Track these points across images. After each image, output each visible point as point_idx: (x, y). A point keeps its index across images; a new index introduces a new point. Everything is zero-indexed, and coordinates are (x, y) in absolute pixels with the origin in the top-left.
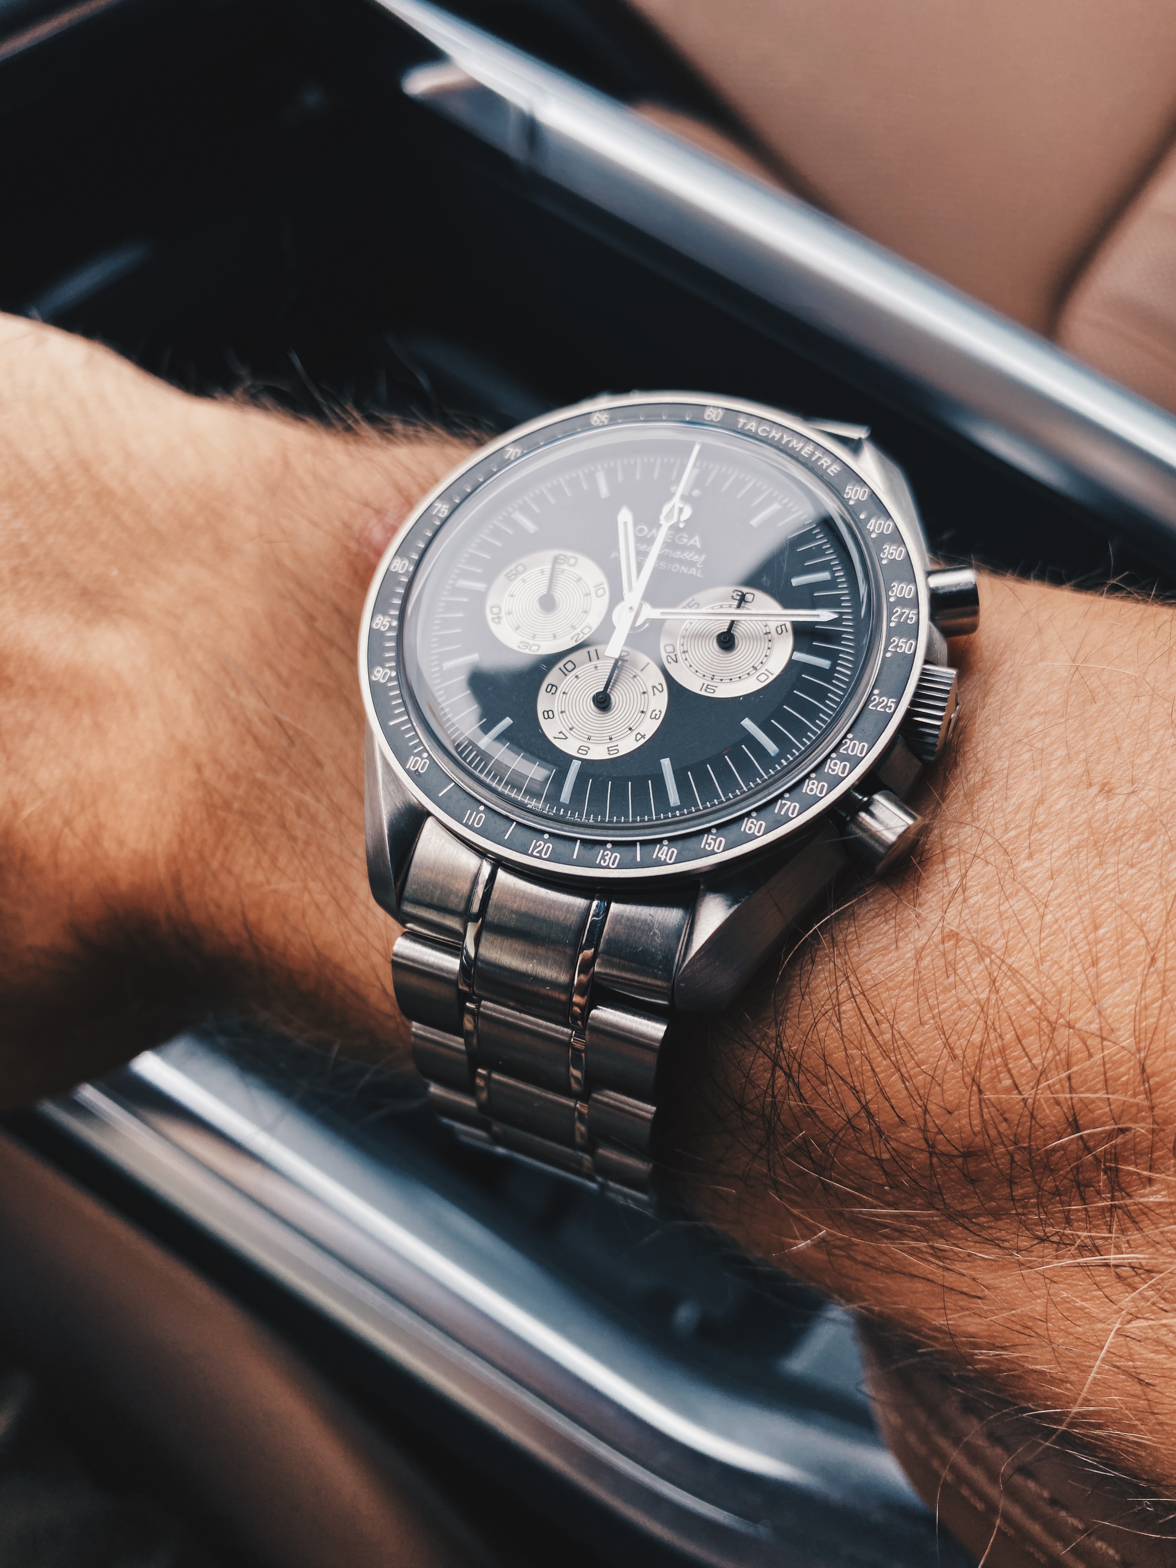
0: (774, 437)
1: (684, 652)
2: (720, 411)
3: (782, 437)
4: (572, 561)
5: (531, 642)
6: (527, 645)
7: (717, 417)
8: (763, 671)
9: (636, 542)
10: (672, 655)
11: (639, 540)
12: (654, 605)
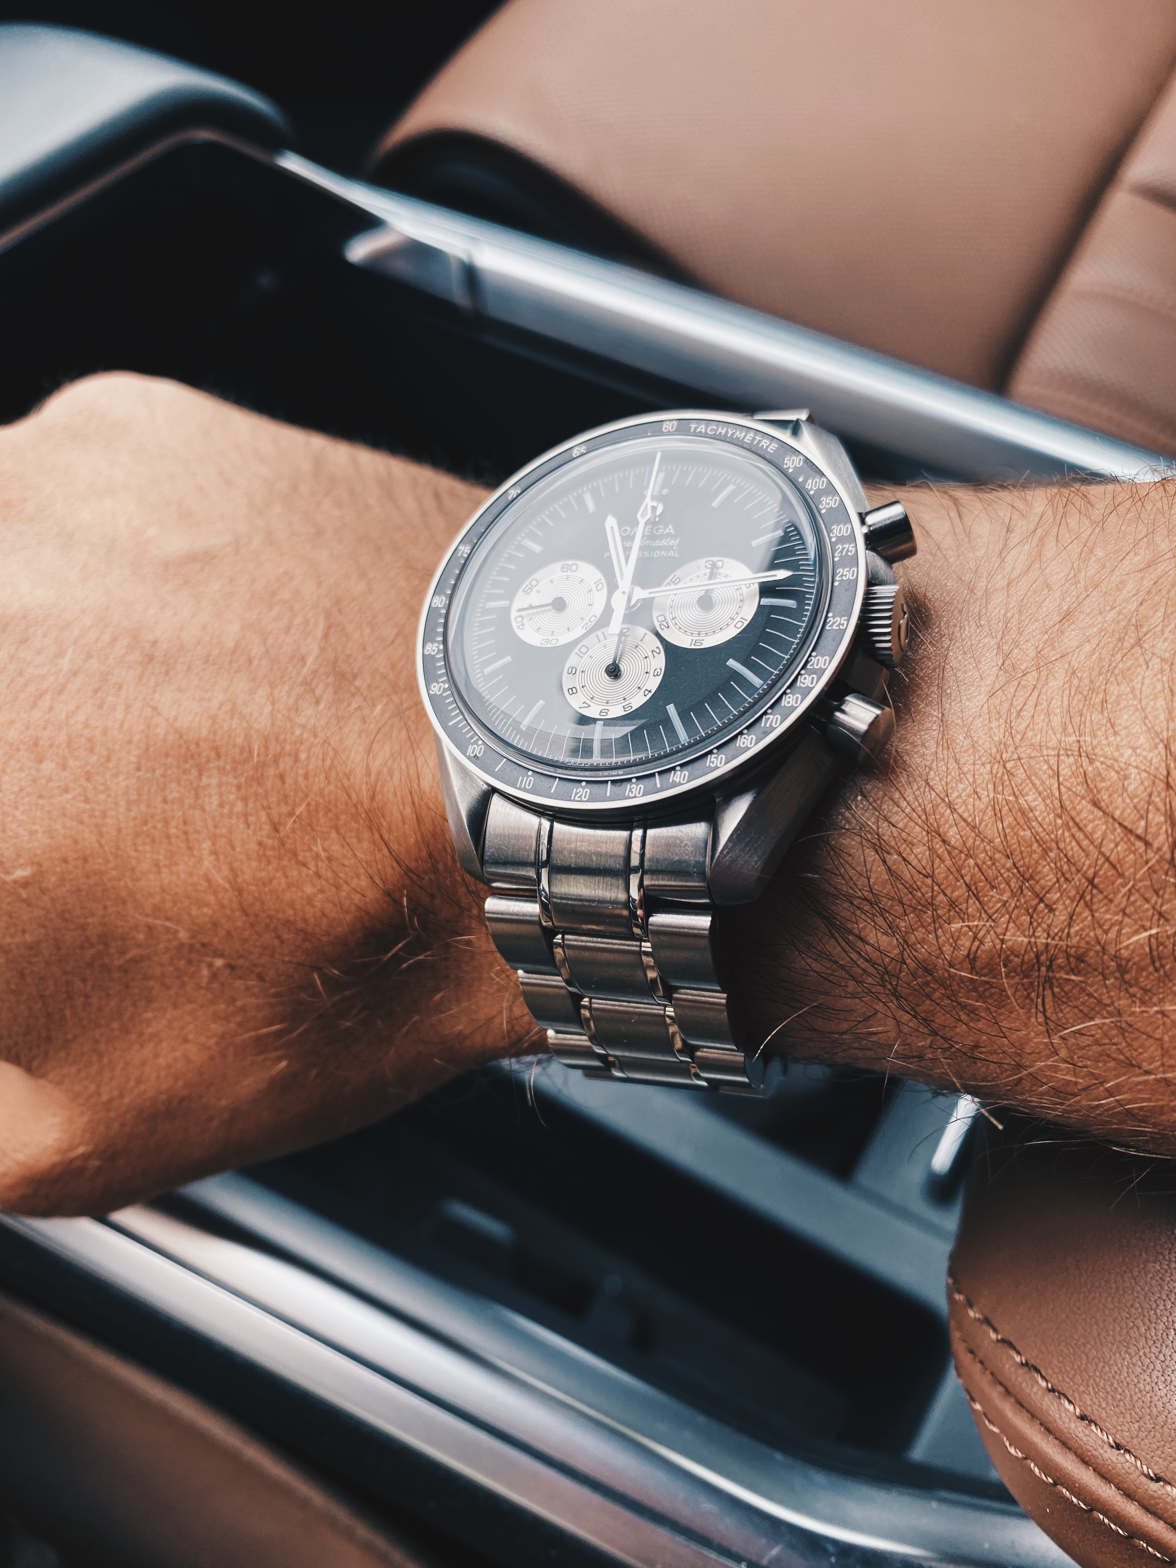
0: (721, 433)
1: (673, 619)
2: (674, 422)
3: (727, 432)
4: (574, 567)
5: (551, 638)
6: (548, 641)
7: (672, 428)
8: (738, 619)
9: (622, 541)
10: (664, 623)
11: (624, 539)
12: (643, 587)
